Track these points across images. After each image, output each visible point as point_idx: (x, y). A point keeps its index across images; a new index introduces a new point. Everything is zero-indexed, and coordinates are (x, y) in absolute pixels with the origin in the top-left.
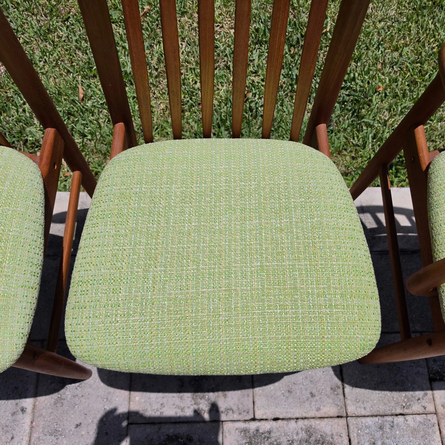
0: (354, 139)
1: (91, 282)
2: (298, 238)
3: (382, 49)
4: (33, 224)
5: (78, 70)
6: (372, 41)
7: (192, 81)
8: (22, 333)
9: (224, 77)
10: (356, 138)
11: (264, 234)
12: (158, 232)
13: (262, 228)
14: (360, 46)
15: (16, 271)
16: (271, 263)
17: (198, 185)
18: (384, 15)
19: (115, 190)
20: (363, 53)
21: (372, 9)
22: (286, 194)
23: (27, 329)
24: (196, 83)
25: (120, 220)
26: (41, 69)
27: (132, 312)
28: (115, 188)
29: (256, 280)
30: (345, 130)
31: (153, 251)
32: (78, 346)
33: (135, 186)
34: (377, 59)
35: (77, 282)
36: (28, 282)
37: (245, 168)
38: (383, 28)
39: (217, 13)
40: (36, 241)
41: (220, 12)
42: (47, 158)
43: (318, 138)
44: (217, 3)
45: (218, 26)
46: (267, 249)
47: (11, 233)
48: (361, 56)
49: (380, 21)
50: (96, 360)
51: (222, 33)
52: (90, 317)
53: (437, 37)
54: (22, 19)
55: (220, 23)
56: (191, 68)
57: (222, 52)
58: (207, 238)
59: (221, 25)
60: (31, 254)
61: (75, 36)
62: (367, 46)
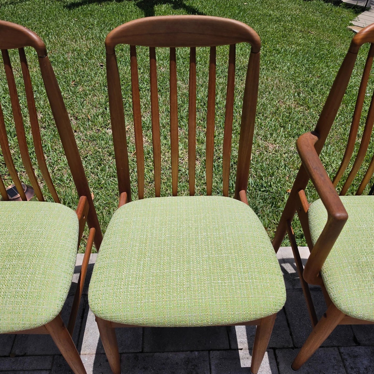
0: (274, 220)
1: (106, 267)
2: (230, 242)
3: (287, 168)
4: (73, 240)
5: (91, 185)
6: (280, 165)
7: (165, 189)
8: (62, 298)
9: (185, 186)
10: (276, 220)
11: (209, 240)
12: (146, 240)
13: (208, 237)
14: (273, 167)
15: (62, 263)
16: (214, 256)
17: (170, 217)
18: (287, 150)
19: (122, 220)
20: (275, 171)
21: (278, 147)
22: (222, 220)
23: (65, 296)
24: (167, 190)
25: (124, 234)
26: (67, 184)
27: (130, 283)
28: (122, 219)
29: (205, 264)
30: (268, 215)
31: (143, 250)
32: (96, 304)
33: (133, 218)
34: (285, 175)
35: (97, 268)
36: (68, 270)
37: (197, 208)
38: (287, 157)
39: (180, 152)
40: (73, 249)
41: (182, 151)
42: (81, 211)
43: (241, 197)
44: (180, 147)
45: (181, 159)
46: (211, 248)
47: (60, 243)
48: (274, 172)
49: (284, 154)
50: (107, 313)
51: (184, 163)
52: (105, 286)
53: (323, 160)
54: (58, 157)
55: (182, 157)
56: (164, 182)
57: (184, 173)
58: (176, 243)
59: (182, 159)
60: (70, 256)
61: (90, 166)
62: (277, 167)
